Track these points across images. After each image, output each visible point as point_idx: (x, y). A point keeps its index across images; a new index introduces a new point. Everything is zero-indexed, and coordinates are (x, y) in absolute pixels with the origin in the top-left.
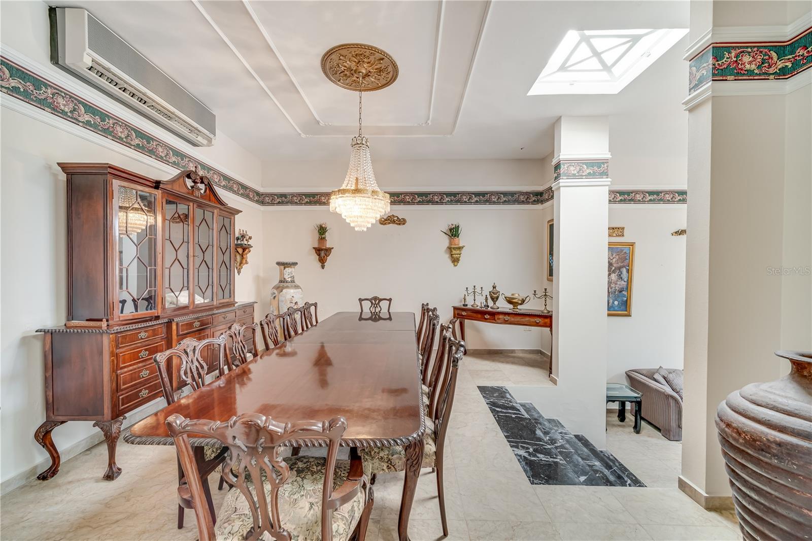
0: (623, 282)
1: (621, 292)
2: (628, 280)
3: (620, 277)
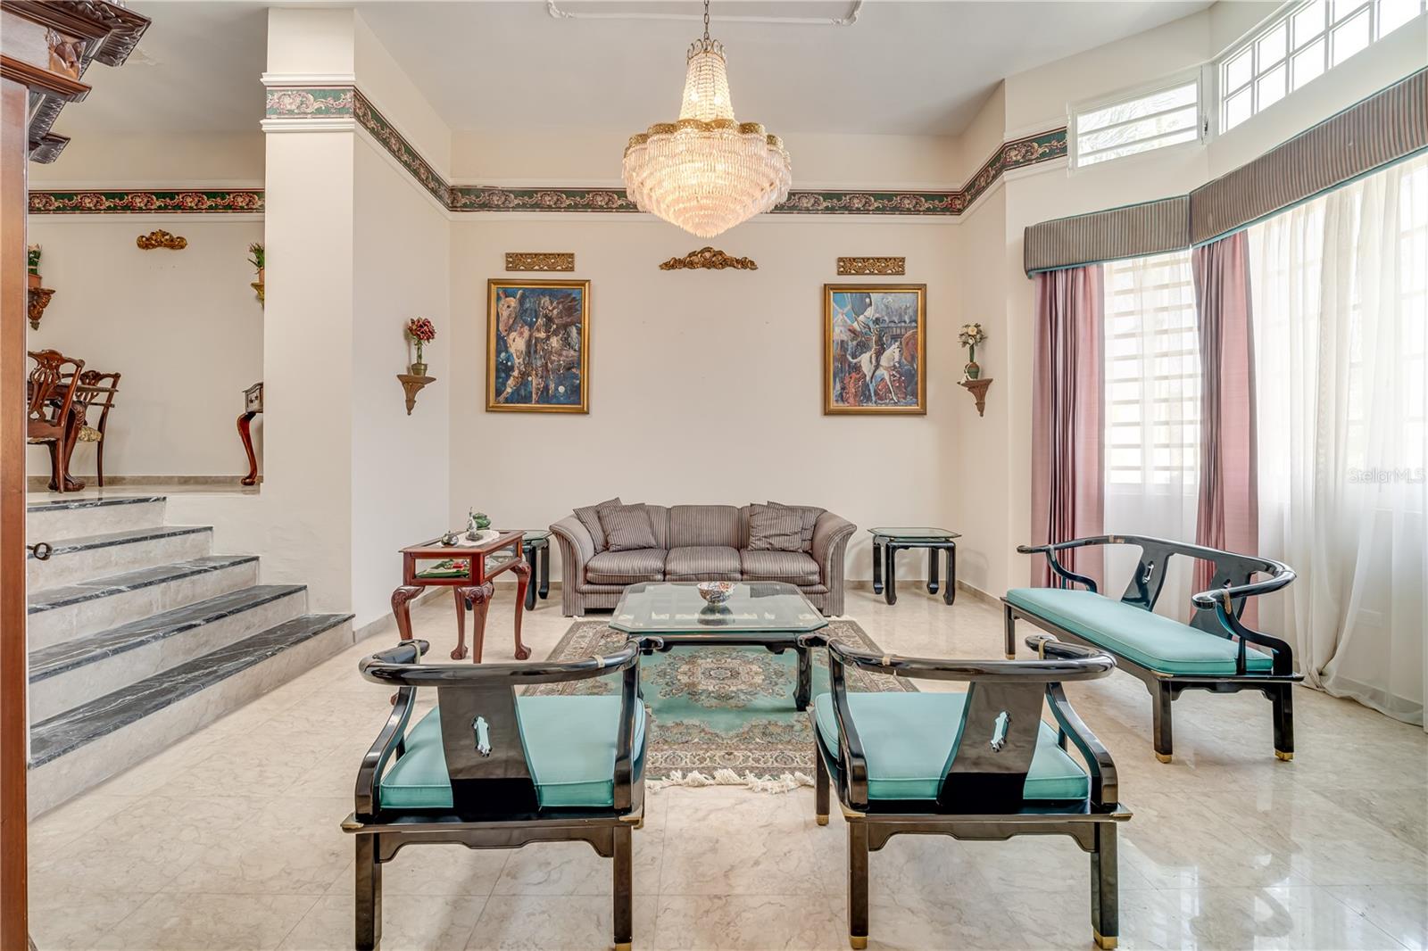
0: (572, 352)
1: (569, 369)
2: (580, 348)
3: (566, 342)
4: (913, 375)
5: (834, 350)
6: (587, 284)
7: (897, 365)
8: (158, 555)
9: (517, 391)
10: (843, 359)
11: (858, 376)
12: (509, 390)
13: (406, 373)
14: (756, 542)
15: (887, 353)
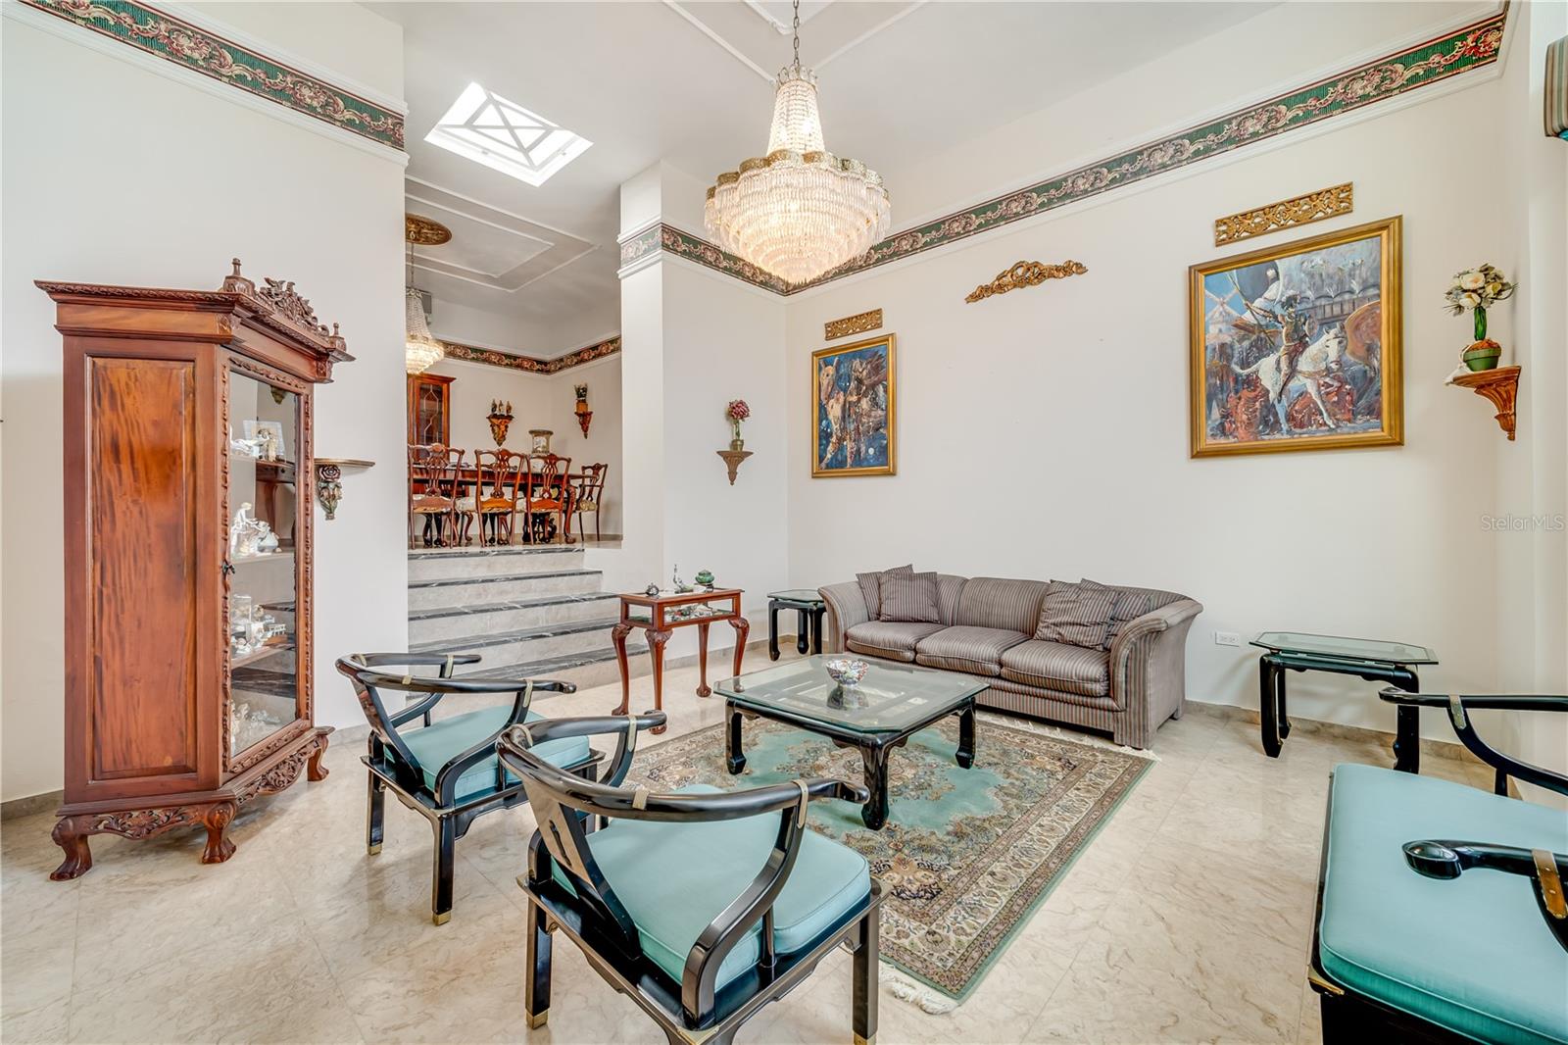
0: (880, 412)
1: (877, 430)
2: (886, 407)
3: (875, 403)
4: (1372, 380)
5: (1206, 360)
6: (890, 339)
7: (1334, 366)
8: (563, 588)
9: (835, 457)
10: (1224, 372)
11: (1253, 394)
12: (829, 456)
13: (728, 449)
14: (1043, 631)
15: (1313, 349)
